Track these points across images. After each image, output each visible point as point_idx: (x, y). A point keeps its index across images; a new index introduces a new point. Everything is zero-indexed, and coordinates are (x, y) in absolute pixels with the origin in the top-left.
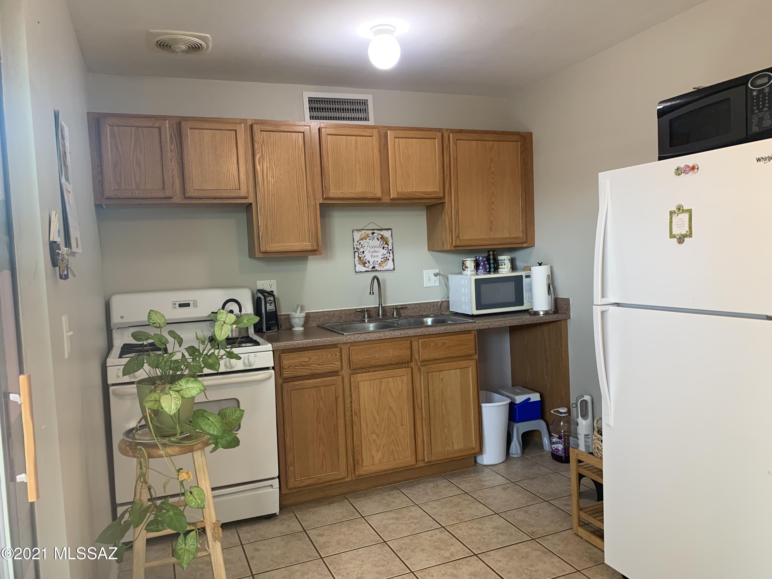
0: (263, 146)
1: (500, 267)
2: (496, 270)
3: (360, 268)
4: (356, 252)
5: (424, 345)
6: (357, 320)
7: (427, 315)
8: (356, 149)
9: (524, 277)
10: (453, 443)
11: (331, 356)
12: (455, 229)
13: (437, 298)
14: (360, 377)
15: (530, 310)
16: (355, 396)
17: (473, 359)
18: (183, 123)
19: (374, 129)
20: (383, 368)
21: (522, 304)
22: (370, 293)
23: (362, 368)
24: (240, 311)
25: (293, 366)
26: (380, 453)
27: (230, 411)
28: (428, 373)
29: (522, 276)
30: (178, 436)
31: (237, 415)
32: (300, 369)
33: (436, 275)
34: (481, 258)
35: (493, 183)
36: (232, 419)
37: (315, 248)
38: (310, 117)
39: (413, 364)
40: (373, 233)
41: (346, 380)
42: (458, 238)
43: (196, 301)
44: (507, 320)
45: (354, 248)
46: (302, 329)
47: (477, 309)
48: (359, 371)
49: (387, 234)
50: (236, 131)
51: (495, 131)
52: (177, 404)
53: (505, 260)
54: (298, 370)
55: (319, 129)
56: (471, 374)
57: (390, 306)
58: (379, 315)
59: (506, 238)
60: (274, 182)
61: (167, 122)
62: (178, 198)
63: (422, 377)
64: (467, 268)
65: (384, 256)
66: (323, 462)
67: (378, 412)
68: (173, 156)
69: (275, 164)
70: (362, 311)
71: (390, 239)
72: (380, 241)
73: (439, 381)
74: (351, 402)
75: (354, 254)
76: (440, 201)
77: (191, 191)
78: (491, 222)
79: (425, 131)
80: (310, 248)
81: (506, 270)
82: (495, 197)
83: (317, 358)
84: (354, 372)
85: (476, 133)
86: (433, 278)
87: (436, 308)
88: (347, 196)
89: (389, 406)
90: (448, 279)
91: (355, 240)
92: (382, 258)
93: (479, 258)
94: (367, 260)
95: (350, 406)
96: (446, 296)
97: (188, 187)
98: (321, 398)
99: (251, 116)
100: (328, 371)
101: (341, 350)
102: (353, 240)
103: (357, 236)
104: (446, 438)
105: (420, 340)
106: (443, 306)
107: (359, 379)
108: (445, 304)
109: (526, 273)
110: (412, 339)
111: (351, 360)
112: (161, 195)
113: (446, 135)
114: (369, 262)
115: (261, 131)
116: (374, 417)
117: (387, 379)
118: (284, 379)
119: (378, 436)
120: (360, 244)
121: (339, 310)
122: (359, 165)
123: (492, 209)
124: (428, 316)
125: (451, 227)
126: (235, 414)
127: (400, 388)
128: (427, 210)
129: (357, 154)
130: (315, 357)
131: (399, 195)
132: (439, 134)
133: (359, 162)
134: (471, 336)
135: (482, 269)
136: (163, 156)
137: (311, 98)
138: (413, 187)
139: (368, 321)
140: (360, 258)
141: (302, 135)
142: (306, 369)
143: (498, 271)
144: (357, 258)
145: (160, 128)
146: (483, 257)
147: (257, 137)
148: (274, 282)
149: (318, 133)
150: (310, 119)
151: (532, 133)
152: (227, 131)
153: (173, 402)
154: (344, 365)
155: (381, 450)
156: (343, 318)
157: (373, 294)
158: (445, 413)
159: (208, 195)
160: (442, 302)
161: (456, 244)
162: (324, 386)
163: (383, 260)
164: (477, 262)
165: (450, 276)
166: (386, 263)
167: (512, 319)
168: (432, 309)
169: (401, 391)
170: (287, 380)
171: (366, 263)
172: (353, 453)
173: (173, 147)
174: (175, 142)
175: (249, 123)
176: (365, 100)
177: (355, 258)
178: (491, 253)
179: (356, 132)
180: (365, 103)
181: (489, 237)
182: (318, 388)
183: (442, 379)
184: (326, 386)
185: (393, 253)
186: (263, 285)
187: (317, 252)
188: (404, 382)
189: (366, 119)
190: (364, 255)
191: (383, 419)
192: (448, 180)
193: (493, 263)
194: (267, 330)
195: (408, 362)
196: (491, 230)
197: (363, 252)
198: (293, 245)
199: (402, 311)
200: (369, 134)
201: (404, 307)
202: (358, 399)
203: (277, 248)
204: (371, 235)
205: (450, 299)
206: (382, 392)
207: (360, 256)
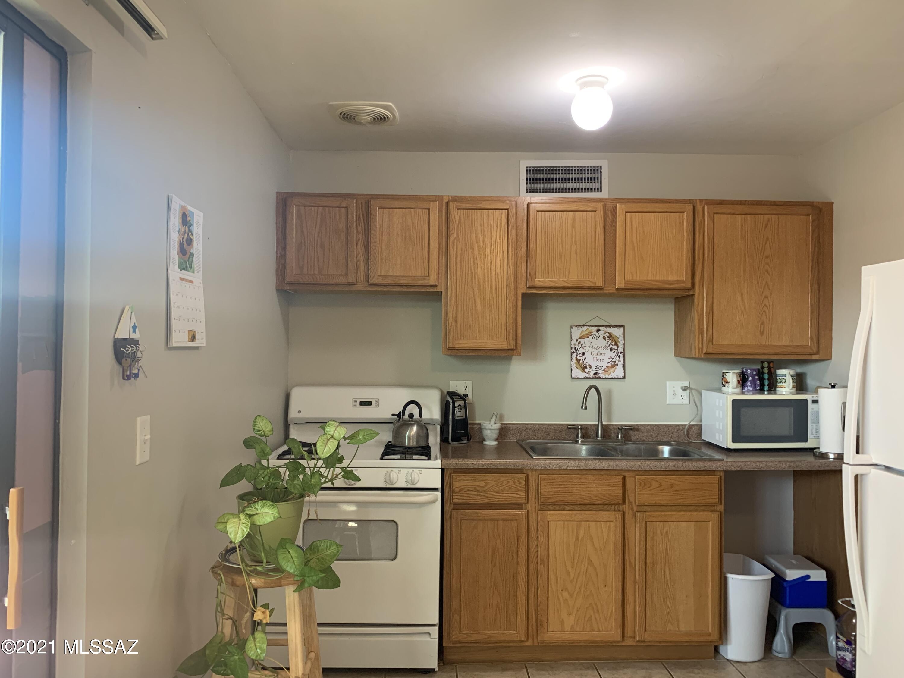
0: (459, 227)
1: (779, 384)
2: (772, 388)
3: (578, 373)
4: (573, 352)
5: (643, 483)
6: (569, 439)
7: (667, 442)
8: (573, 227)
9: (810, 402)
10: (678, 621)
11: (513, 484)
12: (707, 330)
13: (684, 420)
14: (551, 515)
15: (815, 450)
16: (542, 538)
17: (717, 511)
18: (372, 202)
19: (599, 202)
20: (584, 508)
21: (806, 441)
22: (582, 407)
23: (553, 504)
24: (421, 415)
25: (466, 490)
26: (572, 618)
27: (324, 545)
28: (646, 522)
29: (806, 401)
30: (264, 565)
31: (333, 550)
32: (473, 494)
33: (684, 389)
34: (749, 371)
35: (767, 271)
36: (326, 555)
37: (513, 346)
38: (527, 189)
39: (626, 508)
40: (598, 331)
41: (532, 516)
42: (711, 343)
43: (378, 399)
44: (772, 462)
45: (572, 348)
46: (495, 443)
47: (734, 441)
48: (550, 507)
49: (617, 332)
50: (429, 209)
51: (774, 201)
52: (244, 531)
53: (785, 375)
54: (471, 496)
55: (528, 205)
56: (711, 531)
57: (616, 425)
58: (597, 436)
59: (785, 346)
60: (468, 268)
61: (355, 201)
62: (362, 284)
63: (638, 525)
64: (728, 383)
65: (611, 360)
66: (496, 615)
67: (573, 564)
68: (359, 239)
69: (471, 247)
70: (576, 428)
71: (621, 339)
72: (607, 340)
73: (662, 535)
74: (537, 546)
75: (571, 355)
76: (687, 293)
77: (375, 278)
78: (763, 323)
79: (670, 203)
80: (505, 346)
81: (787, 389)
82: (769, 289)
83: (497, 484)
84: (544, 508)
85: (745, 204)
86: (681, 393)
87: (682, 433)
88: (557, 285)
89: (589, 559)
90: (701, 394)
91: (573, 338)
92: (608, 363)
93: (747, 370)
94: (587, 364)
95: (535, 550)
96: (698, 418)
97: (372, 274)
98: (499, 535)
99: (448, 192)
100: (508, 501)
101: (528, 477)
102: (571, 338)
103: (576, 333)
104: (669, 613)
105: (637, 477)
106: (692, 431)
107: (548, 517)
108: (695, 429)
109: (813, 397)
110: (627, 474)
111: (540, 492)
112: (343, 280)
113: (699, 208)
114: (590, 367)
115: (458, 209)
116: (566, 569)
117: (588, 522)
118: (454, 504)
119: (571, 596)
120: (580, 343)
121: (546, 424)
122: (575, 246)
123: (765, 305)
124: (667, 444)
125: (701, 327)
126: (329, 549)
127: (605, 537)
128: (676, 303)
129: (574, 233)
130: (493, 483)
131: (628, 284)
132: (689, 207)
133: (576, 244)
134: (716, 479)
135: (751, 386)
136: (349, 238)
137: (530, 167)
138: (648, 275)
139: (581, 442)
140: (578, 361)
141: (505, 213)
142: (482, 496)
143: (775, 390)
144: (574, 360)
145: (347, 208)
146: (753, 370)
147: (453, 216)
148: (469, 383)
149: (526, 209)
150: (527, 192)
151: (833, 203)
152: (420, 210)
153: (240, 527)
154: (530, 496)
155: (574, 614)
156: (551, 435)
157: (586, 408)
158: (668, 578)
159: (393, 282)
160: (691, 426)
161: (708, 351)
162: (503, 520)
163: (609, 364)
164: (743, 376)
165: (703, 392)
166: (613, 369)
167: (779, 461)
168: (675, 435)
169: (606, 541)
170: (458, 507)
171: (586, 368)
172: (537, 611)
173: (360, 228)
174: (363, 223)
175: (445, 200)
176: (597, 167)
177: (571, 360)
178: (766, 364)
179: (574, 207)
180: (598, 170)
181: (759, 344)
182: (496, 522)
183: (667, 532)
184: (505, 520)
185: (624, 356)
186: (457, 386)
187: (515, 352)
188: (612, 530)
189: (599, 190)
190: (584, 358)
191: (579, 574)
192: (700, 265)
193: (769, 379)
194: (452, 441)
195: (618, 504)
196: (762, 333)
197: (584, 354)
198: (486, 342)
199: (632, 433)
200: (591, 209)
201: (636, 428)
202: (547, 543)
203: (467, 345)
204: (595, 333)
205: (703, 423)
206: (580, 539)
207: (579, 358)
